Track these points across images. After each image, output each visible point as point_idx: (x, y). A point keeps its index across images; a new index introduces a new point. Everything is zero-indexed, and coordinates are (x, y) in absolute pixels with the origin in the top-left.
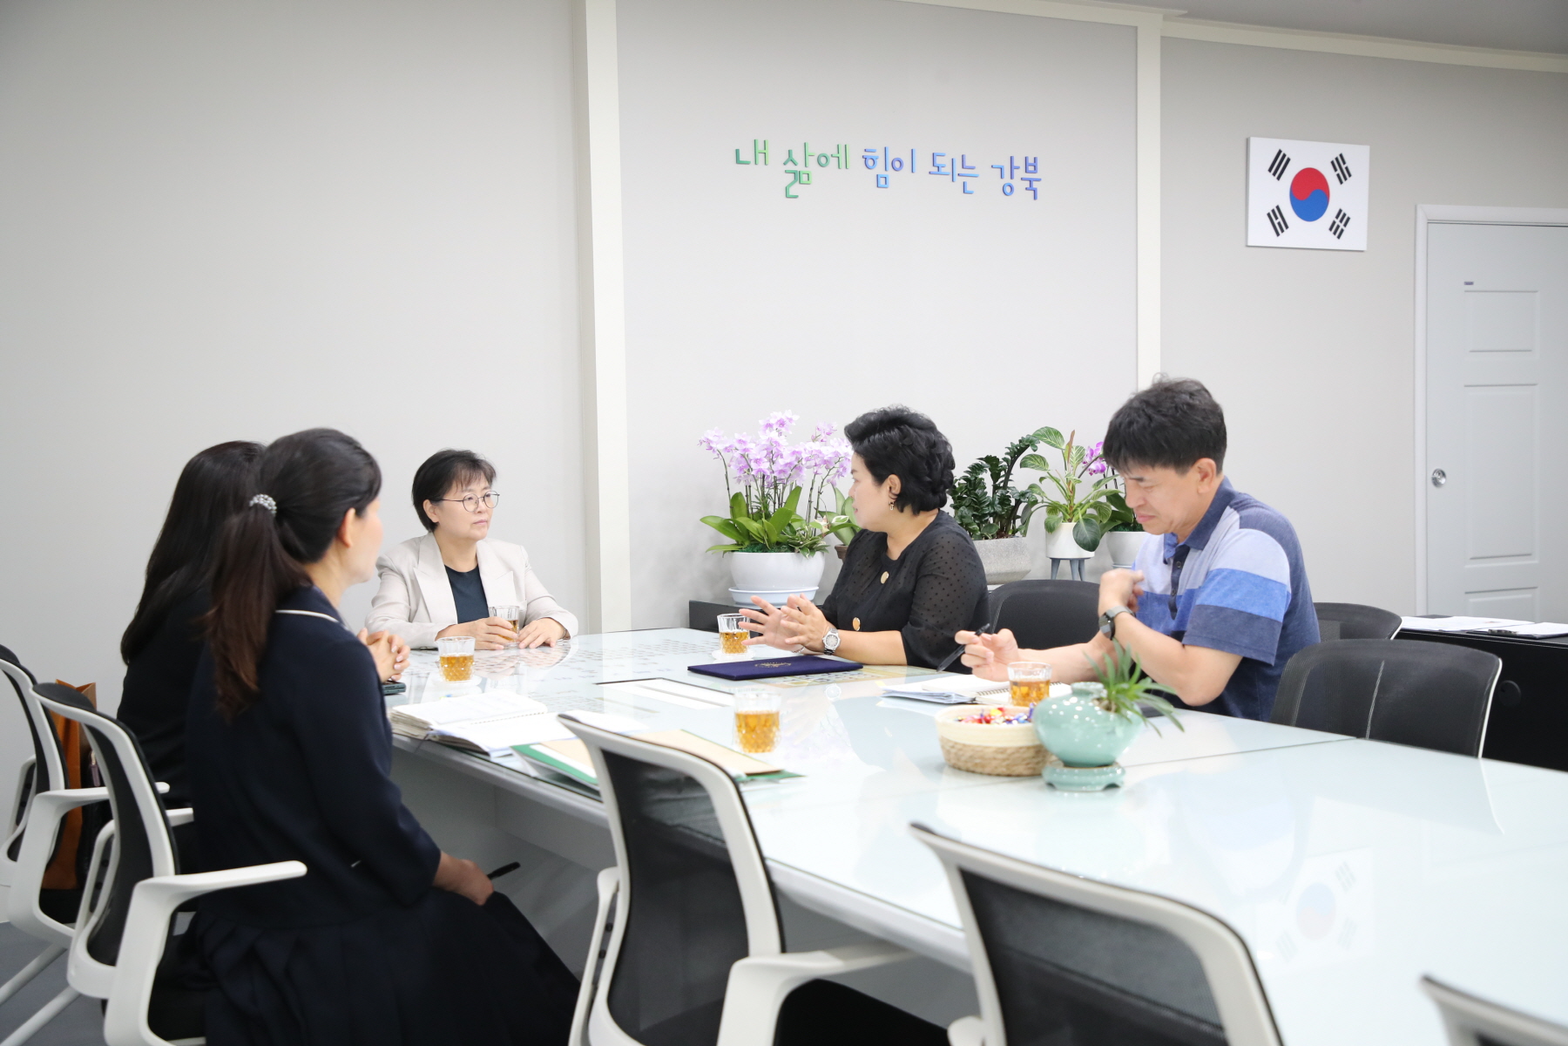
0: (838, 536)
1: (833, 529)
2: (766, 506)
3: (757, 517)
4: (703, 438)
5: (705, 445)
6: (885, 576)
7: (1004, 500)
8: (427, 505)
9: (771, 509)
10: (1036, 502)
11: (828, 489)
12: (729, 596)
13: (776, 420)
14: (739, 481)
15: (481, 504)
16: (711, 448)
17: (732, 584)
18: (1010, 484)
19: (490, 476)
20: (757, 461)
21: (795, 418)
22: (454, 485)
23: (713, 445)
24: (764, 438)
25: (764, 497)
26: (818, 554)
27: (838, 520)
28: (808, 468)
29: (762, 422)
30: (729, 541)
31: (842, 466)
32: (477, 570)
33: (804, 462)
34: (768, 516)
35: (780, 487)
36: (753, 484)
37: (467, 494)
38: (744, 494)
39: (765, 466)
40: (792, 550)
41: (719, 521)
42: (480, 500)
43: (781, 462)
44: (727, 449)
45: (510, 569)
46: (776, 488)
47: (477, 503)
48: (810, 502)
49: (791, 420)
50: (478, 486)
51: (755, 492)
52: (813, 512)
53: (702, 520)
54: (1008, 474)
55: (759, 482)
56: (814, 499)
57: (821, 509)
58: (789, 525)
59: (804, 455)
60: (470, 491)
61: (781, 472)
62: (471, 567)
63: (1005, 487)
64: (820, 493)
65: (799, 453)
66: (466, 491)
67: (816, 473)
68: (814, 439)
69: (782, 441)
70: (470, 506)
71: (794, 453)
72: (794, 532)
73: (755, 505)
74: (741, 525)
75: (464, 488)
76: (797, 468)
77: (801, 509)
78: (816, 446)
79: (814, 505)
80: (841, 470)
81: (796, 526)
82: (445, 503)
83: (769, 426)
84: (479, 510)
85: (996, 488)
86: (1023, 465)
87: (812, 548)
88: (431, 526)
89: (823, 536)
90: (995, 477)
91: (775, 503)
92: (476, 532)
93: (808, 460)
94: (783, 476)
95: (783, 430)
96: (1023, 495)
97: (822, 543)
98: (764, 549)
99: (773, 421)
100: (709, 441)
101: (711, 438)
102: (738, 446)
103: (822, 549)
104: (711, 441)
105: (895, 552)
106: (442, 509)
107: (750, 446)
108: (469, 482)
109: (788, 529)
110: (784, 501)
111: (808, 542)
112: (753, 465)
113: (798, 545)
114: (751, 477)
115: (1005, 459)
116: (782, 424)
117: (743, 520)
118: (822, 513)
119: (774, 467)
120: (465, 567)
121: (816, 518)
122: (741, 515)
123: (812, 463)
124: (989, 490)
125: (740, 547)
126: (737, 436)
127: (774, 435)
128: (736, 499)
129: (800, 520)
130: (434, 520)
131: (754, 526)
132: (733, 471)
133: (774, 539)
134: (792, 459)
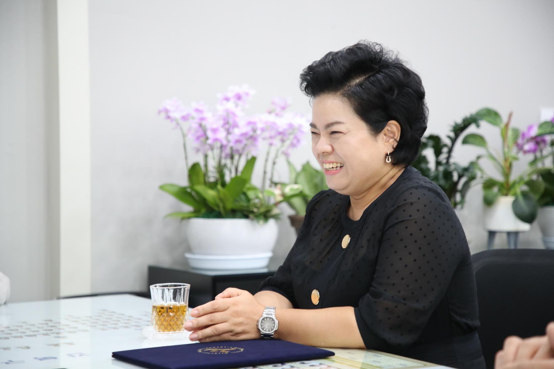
0: (291, 206)
1: (287, 199)
2: (222, 175)
3: (213, 186)
4: (161, 108)
5: (163, 115)
6: (346, 241)
7: (448, 175)
9: (227, 178)
10: (474, 178)
11: (282, 160)
12: (186, 261)
13: (233, 94)
14: (198, 150)
16: (168, 117)
17: (189, 250)
18: (452, 161)
20: (215, 131)
21: (252, 92)
23: (172, 115)
24: (221, 109)
26: (272, 222)
27: (292, 189)
28: (264, 139)
29: (220, 96)
30: (188, 208)
31: (295, 138)
33: (259, 132)
34: (224, 185)
35: (236, 157)
36: (210, 153)
38: (202, 164)
39: (222, 135)
40: (246, 217)
41: (175, 189)
43: (237, 132)
44: (185, 118)
46: (232, 157)
48: (265, 173)
49: (247, 94)
51: (212, 164)
52: (268, 183)
53: (161, 188)
54: (450, 151)
55: (217, 152)
56: (269, 170)
57: (276, 179)
58: (245, 194)
59: (260, 125)
61: (238, 141)
63: (447, 162)
64: (274, 163)
65: (254, 123)
67: (271, 144)
68: (270, 112)
69: (239, 112)
71: (249, 123)
72: (248, 200)
73: (212, 176)
74: (198, 193)
76: (253, 138)
77: (256, 179)
78: (271, 118)
79: (268, 176)
80: (295, 141)
81: (251, 194)
83: (227, 99)
85: (438, 163)
86: (465, 142)
87: (266, 215)
89: (277, 204)
90: (438, 153)
91: (231, 172)
93: (263, 130)
94: (239, 147)
95: (240, 102)
96: (466, 170)
97: (275, 211)
98: (219, 215)
99: (230, 95)
100: (166, 111)
101: (169, 108)
102: (195, 114)
103: (276, 217)
104: (169, 111)
107: (208, 115)
109: (243, 197)
110: (240, 170)
111: (262, 210)
112: (210, 134)
113: (252, 212)
114: (207, 147)
116: (239, 97)
117: (200, 188)
118: (276, 184)
119: (231, 137)
121: (270, 187)
122: (199, 183)
123: (266, 134)
124: (432, 165)
125: (197, 214)
126: (194, 105)
127: (230, 105)
128: (194, 170)
129: (254, 189)
131: (210, 194)
132: (192, 143)
133: (230, 205)
134: (247, 129)
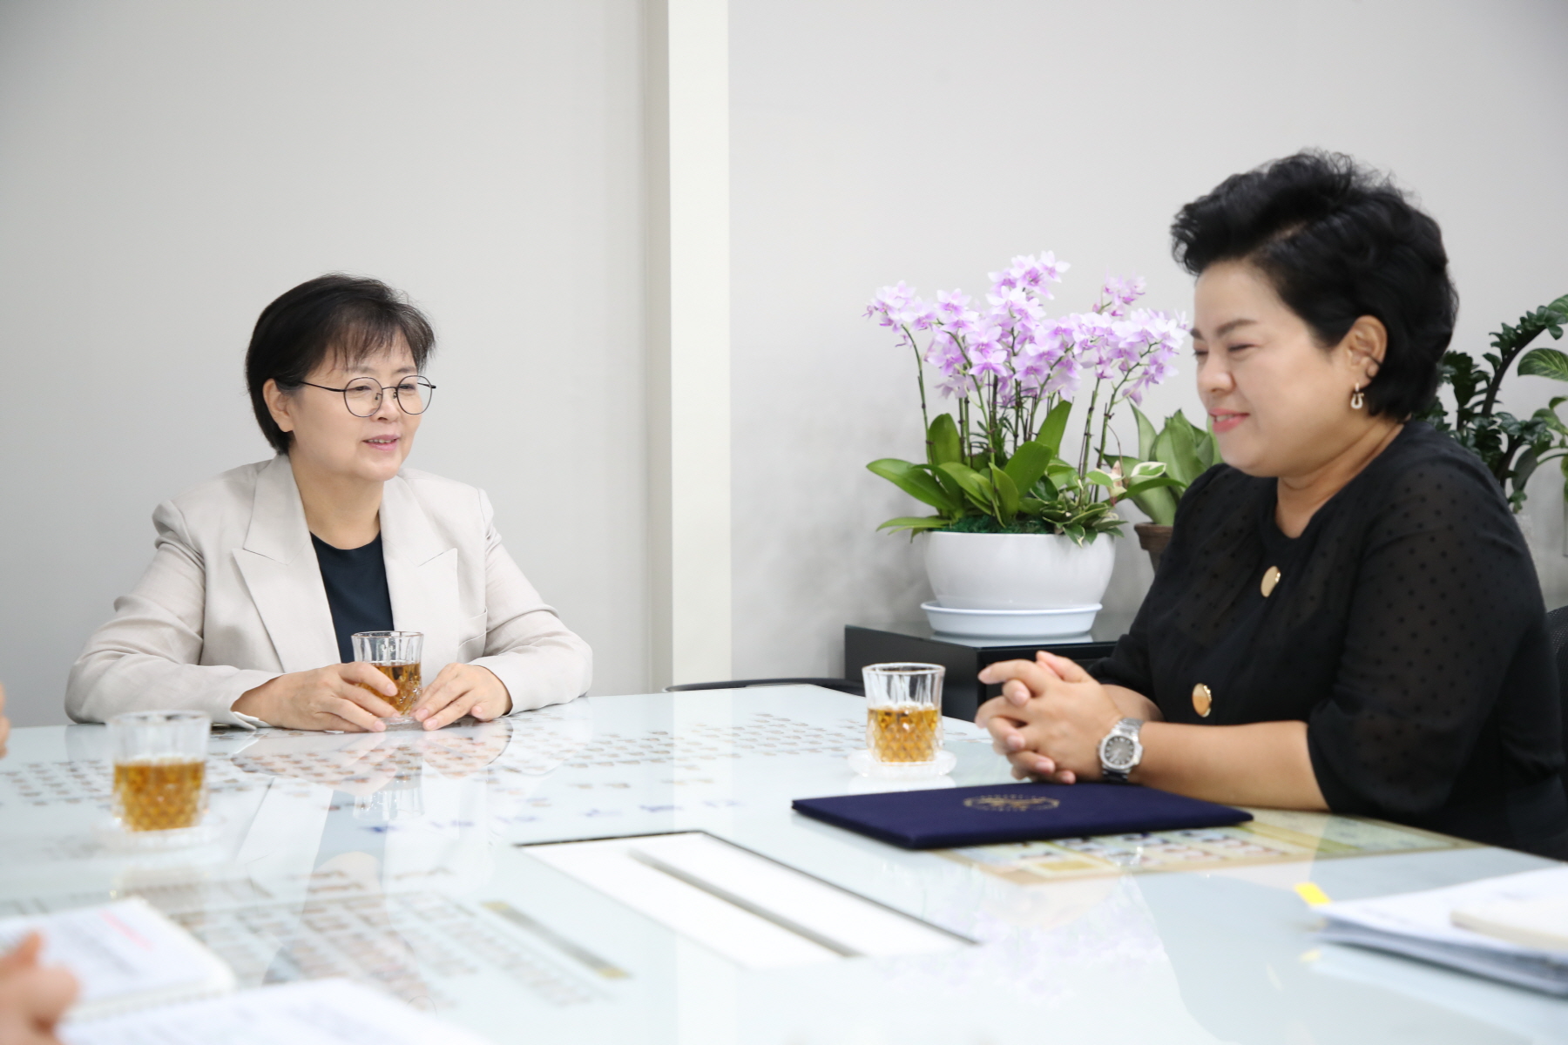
0: (1143, 506)
1: (1134, 492)
2: (998, 442)
3: (979, 463)
4: (874, 303)
5: (878, 315)
6: (1272, 578)
7: (1486, 439)
8: (271, 392)
9: (1009, 448)
10: (1545, 446)
11: (1122, 410)
12: (922, 619)
13: (1023, 272)
14: (948, 390)
15: (390, 406)
16: (890, 322)
17: (929, 595)
18: (1496, 409)
19: (421, 342)
20: (983, 348)
21: (1062, 267)
22: (329, 354)
23: (894, 316)
24: (996, 303)
25: (994, 428)
26: (1102, 539)
27: (1144, 471)
28: (1086, 365)
29: (994, 277)
30: (925, 510)
31: (1154, 362)
32: (376, 547)
33: (1076, 350)
34: (1001, 461)
35: (1028, 404)
36: (973, 396)
37: (358, 378)
38: (956, 418)
39: (998, 357)
40: (1049, 529)
41: (902, 470)
42: (388, 394)
43: (1030, 350)
44: (921, 323)
45: (452, 542)
46: (1019, 406)
47: (379, 397)
48: (1087, 435)
49: (1052, 271)
50: (389, 362)
51: (977, 416)
52: (1093, 457)
53: (872, 467)
54: (1493, 388)
55: (986, 392)
56: (1096, 430)
57: (1110, 450)
58: (1045, 480)
59: (1078, 337)
60: (365, 370)
61: (1031, 370)
62: (367, 538)
63: (1486, 412)
64: (1108, 416)
65: (1067, 332)
66: (355, 369)
67: (1101, 376)
68: (1100, 310)
69: (1033, 309)
70: (362, 404)
71: (1057, 332)
72: (1054, 493)
73: (977, 441)
74: (946, 478)
75: (351, 363)
76: (1063, 364)
77: (1069, 450)
78: (1104, 321)
79: (1095, 442)
80: (1153, 370)
81: (1058, 481)
82: (308, 393)
83: (1010, 283)
84: (381, 414)
85: (1464, 415)
86: (1524, 370)
87: (1090, 526)
88: (282, 441)
89: (1112, 502)
90: (1463, 394)
91: (1016, 436)
92: (372, 464)
93: (1085, 347)
94: (1033, 382)
95: (1036, 290)
96: (1528, 427)
97: (1110, 516)
98: (992, 526)
99: (1016, 273)
100: (885, 309)
101: (889, 302)
102: (943, 315)
103: (1111, 529)
104: (890, 308)
105: (1295, 520)
106: (299, 404)
107: (969, 316)
108: (363, 351)
109: (1042, 487)
110: (1036, 429)
111: (1082, 514)
112: (973, 355)
113: (1062, 518)
114: (969, 381)
115: (1488, 357)
116: (1034, 279)
117: (952, 468)
118: (1110, 460)
119: (1015, 362)
120: (350, 538)
121: (1099, 465)
122: (950, 459)
123: (1092, 355)
124: (1451, 419)
125: (945, 522)
126: (942, 296)
127: (1016, 296)
128: (939, 430)
129: (1066, 469)
130: (285, 425)
131: (973, 481)
132: (935, 375)
133: (1014, 505)
134: (1052, 345)
